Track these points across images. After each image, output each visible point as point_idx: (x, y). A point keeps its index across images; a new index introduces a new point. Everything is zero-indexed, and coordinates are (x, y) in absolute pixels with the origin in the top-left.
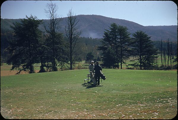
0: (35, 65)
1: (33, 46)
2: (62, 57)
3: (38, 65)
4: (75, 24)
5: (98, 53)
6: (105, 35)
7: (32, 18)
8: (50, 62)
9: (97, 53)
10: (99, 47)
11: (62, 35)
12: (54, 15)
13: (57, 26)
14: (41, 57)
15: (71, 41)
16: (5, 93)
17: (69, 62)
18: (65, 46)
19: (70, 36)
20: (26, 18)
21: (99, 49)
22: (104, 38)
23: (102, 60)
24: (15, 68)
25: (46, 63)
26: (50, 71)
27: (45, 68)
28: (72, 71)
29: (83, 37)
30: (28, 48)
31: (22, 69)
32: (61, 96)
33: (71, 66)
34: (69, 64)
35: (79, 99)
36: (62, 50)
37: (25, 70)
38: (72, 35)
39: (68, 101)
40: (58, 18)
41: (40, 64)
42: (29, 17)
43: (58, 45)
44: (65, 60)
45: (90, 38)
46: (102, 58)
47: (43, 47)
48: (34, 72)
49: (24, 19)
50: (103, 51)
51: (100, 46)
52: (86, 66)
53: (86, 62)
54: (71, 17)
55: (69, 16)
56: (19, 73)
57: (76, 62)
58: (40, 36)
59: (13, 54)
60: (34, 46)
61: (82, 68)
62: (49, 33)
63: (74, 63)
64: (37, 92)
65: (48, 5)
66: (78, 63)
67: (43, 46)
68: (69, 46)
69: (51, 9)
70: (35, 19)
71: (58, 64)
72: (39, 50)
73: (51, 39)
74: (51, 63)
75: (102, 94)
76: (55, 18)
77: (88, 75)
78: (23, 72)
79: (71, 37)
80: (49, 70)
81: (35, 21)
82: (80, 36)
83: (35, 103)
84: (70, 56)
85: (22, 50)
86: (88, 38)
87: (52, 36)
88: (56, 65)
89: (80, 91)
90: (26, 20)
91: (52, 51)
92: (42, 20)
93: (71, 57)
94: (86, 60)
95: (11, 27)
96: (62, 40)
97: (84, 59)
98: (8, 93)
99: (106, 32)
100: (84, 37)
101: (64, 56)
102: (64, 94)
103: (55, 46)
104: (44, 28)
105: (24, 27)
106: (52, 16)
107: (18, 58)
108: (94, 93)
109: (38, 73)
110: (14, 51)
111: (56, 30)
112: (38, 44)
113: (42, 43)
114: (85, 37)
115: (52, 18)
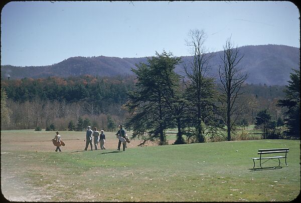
0: (168, 132)
1: (165, 100)
2: (213, 118)
3: (173, 132)
4: (236, 62)
5: (279, 112)
6: (292, 79)
7: (165, 55)
8: (192, 127)
9: (276, 111)
10: (280, 101)
11: (214, 80)
12: (200, 49)
13: (205, 66)
14: (178, 119)
15: (229, 91)
16: (122, 176)
17: (226, 127)
18: (219, 101)
19: (227, 83)
20: (156, 56)
21: (280, 105)
22: (291, 84)
23: (287, 124)
24: (137, 136)
25: (187, 129)
26: (192, 143)
27: (184, 136)
28: (230, 143)
29: (250, 83)
30: (157, 104)
31: (148, 137)
32: (212, 187)
33: (229, 134)
34: (225, 130)
35: (244, 193)
36: (214, 106)
37: (152, 140)
38: (230, 80)
39: (224, 195)
40: (207, 52)
41: (177, 129)
42: (160, 54)
43: (206, 98)
44: (218, 124)
45: (263, 85)
46: (286, 120)
47: (182, 102)
48: (167, 144)
49: (153, 57)
50: (289, 108)
51: (282, 99)
52: (256, 135)
53: (255, 127)
54: (229, 51)
55: (226, 49)
56: (143, 144)
57: (237, 128)
58: (176, 83)
59: (135, 113)
60: (167, 101)
61: (249, 139)
62: (191, 79)
63: (234, 130)
64: (171, 178)
65: (192, 33)
66: (241, 128)
67: (181, 99)
68: (226, 99)
69: (195, 39)
70: (170, 57)
71: (206, 131)
72: (175, 106)
73: (195, 88)
74: (194, 129)
75: (287, 186)
76: (202, 54)
77: (259, 151)
78: (149, 144)
79: (230, 84)
80: (190, 141)
81: (170, 59)
82: (245, 82)
83: (169, 196)
84: (227, 117)
85: (148, 108)
86: (260, 84)
87: (197, 82)
88: (203, 133)
89: (245, 179)
90: (156, 58)
91: (196, 108)
92: (181, 58)
93: (229, 119)
94: (256, 124)
95: (133, 70)
96: (213, 90)
97: (252, 122)
98: (127, 176)
99: (294, 73)
100: (252, 84)
101: (216, 116)
102: (217, 182)
103: (201, 99)
104: (183, 70)
105: (153, 69)
106: (198, 51)
107: (142, 120)
108: (271, 183)
109: (173, 144)
110: (136, 108)
111: (203, 73)
112: (173, 97)
113: (181, 95)
114: (254, 84)
115: (197, 54)
